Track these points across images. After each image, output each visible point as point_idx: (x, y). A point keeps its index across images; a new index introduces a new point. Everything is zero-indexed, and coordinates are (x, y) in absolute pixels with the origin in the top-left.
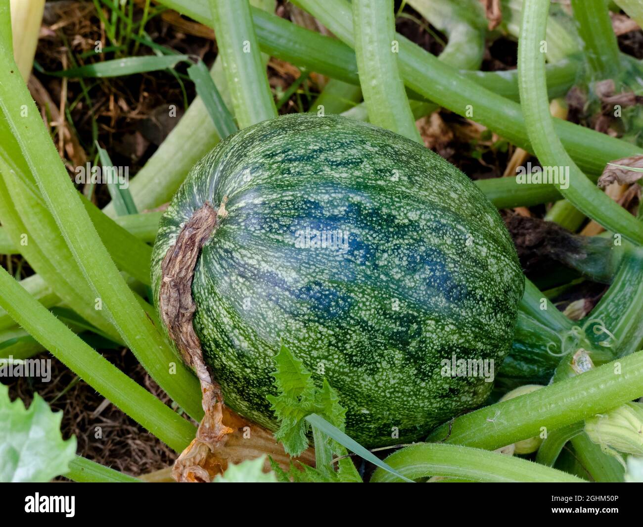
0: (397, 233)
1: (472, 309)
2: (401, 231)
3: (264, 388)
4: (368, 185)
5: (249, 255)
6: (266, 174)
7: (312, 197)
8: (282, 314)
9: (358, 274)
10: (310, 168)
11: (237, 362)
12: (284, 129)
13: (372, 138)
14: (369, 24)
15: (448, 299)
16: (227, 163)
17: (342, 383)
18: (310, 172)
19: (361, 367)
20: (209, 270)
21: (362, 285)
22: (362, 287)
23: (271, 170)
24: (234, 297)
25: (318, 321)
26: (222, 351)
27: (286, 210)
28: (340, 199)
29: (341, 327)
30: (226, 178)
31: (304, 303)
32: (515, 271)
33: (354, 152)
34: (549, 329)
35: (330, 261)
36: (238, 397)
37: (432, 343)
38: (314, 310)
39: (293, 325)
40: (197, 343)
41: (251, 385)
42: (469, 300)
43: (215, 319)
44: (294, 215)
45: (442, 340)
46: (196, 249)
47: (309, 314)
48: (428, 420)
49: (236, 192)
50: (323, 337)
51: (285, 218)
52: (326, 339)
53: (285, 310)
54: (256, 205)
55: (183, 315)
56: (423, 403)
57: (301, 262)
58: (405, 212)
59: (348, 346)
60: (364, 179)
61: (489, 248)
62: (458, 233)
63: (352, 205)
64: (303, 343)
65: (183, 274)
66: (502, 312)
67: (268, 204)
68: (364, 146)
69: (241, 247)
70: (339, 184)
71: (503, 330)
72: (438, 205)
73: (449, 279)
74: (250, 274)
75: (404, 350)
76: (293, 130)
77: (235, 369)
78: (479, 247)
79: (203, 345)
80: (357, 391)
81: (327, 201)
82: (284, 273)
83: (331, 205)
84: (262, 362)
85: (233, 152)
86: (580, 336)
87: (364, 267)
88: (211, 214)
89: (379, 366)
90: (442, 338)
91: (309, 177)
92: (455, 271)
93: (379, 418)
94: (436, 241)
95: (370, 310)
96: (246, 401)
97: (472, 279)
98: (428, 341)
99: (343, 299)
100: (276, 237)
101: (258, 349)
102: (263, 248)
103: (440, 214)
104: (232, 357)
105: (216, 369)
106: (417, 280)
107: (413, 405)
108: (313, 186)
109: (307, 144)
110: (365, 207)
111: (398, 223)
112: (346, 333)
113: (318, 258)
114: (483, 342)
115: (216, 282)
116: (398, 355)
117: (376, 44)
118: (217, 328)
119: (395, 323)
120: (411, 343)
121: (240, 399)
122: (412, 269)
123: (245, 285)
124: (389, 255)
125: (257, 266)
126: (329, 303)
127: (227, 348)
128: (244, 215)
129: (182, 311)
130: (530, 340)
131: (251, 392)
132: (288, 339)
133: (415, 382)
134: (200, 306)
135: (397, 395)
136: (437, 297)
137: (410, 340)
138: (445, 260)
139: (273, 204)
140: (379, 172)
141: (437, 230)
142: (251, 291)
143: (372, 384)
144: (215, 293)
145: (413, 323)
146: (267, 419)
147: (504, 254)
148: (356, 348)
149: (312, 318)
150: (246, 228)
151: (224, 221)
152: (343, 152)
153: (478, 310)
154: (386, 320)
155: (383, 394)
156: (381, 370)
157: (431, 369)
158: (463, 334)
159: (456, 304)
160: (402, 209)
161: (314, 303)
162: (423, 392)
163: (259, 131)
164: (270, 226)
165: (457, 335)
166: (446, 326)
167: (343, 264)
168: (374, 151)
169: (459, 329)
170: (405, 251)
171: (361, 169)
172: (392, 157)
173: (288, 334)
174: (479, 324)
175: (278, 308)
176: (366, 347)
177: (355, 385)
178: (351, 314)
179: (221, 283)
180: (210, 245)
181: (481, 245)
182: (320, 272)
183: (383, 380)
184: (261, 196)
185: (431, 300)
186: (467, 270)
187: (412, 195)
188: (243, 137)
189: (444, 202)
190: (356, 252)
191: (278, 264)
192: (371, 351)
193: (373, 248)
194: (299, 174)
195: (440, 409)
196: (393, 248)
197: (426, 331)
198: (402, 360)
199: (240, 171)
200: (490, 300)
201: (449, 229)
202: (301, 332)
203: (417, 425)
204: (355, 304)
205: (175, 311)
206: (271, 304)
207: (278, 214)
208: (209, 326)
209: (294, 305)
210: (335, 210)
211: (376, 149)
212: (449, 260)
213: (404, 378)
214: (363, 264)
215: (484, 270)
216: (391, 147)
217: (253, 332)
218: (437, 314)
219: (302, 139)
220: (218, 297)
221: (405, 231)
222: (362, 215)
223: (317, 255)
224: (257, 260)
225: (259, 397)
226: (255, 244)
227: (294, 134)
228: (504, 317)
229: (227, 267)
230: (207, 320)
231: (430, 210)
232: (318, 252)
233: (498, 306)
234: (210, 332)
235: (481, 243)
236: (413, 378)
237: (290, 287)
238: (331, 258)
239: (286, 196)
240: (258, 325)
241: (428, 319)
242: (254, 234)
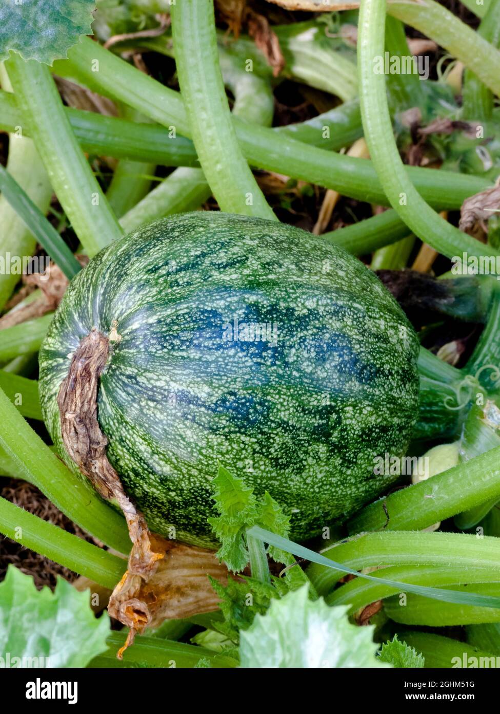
0: (299, 326)
1: (383, 386)
2: (303, 322)
3: (192, 508)
4: (260, 282)
5: (155, 377)
6: (154, 291)
7: (208, 306)
8: (202, 431)
9: (271, 376)
10: (198, 276)
11: (160, 488)
12: (158, 239)
13: (249, 230)
14: (204, 109)
15: (360, 381)
16: (107, 285)
17: (271, 488)
18: (199, 280)
19: (288, 468)
20: (115, 399)
21: (276, 386)
22: (277, 388)
23: (159, 286)
24: (148, 424)
25: (239, 432)
26: (143, 479)
27: (184, 324)
28: (236, 302)
29: (263, 433)
30: (111, 301)
31: (222, 416)
32: (411, 336)
33: (237, 250)
34: (441, 384)
35: (240, 368)
36: (163, 521)
37: (353, 429)
38: (234, 420)
39: (214, 440)
40: (115, 475)
41: (177, 507)
42: (380, 377)
43: (130, 448)
44: (194, 328)
45: (362, 424)
46: (93, 380)
47: (229, 426)
48: (355, 505)
49: (126, 314)
50: (247, 446)
51: (185, 332)
52: (250, 448)
53: (203, 426)
54: (151, 325)
55: (96, 450)
56: (350, 490)
57: (211, 375)
58: (302, 302)
59: (272, 450)
60: (255, 277)
61: (385, 319)
62: (356, 312)
63: (249, 306)
64: (227, 456)
65: (86, 408)
66: (410, 381)
67: (164, 321)
68: (244, 241)
69: (146, 370)
70: (231, 287)
71: (413, 399)
72: (331, 288)
73: (357, 361)
74: (160, 397)
75: (327, 442)
76: (168, 238)
77: (159, 494)
78: (377, 321)
79: (121, 476)
80: (287, 493)
81: (223, 307)
82: (196, 389)
83: (228, 310)
84: (187, 483)
85: (111, 273)
86: (474, 385)
87: (275, 367)
88: (101, 340)
89: (305, 463)
90: (361, 422)
91: (200, 286)
92: (362, 352)
93: (310, 514)
94: (338, 325)
95: (289, 409)
96: (171, 523)
97: (378, 355)
98: (349, 428)
99: (260, 404)
100: (180, 353)
101: (181, 471)
102: (169, 368)
103: (336, 297)
104: (154, 483)
105: (137, 498)
106: (329, 369)
107: (341, 494)
108: (206, 294)
109: (187, 251)
110: (263, 305)
111: (299, 315)
112: (269, 438)
113: (228, 367)
114: (399, 417)
115: (124, 411)
116: (322, 449)
117: (214, 128)
118: (134, 457)
119: (315, 417)
120: (333, 433)
121: (165, 523)
122: (321, 359)
123: (158, 409)
124: (297, 350)
125: (167, 387)
126: (247, 411)
127: (148, 476)
128: (141, 337)
129: (95, 446)
130: (427, 400)
131: (177, 514)
132: (211, 455)
133: (341, 472)
134: (111, 438)
135: (325, 488)
136: (350, 382)
137: (332, 431)
138: (350, 342)
139: (169, 320)
140: (266, 266)
141: (336, 313)
142: (165, 414)
143: (300, 483)
144: (127, 423)
145: (332, 414)
146: (195, 537)
147: (400, 322)
148: (280, 451)
149: (232, 429)
150: (146, 350)
151: (118, 346)
152: (226, 253)
153: (390, 386)
154: (305, 416)
155: (312, 490)
156: (307, 467)
157: (355, 455)
158: (380, 413)
159: (369, 384)
160: (299, 300)
161: (232, 414)
162: (350, 480)
163: (132, 246)
164: (172, 343)
165: (375, 416)
166: (364, 410)
167: (253, 368)
168: (255, 244)
169: (375, 408)
170: (311, 342)
171: (248, 266)
172: (274, 246)
173: (210, 450)
174: (392, 400)
175: (196, 426)
176: (290, 448)
177: (284, 487)
178: (271, 418)
179: (131, 410)
180: (108, 372)
181: (379, 319)
182: (232, 381)
183: (310, 476)
184: (155, 314)
185: (346, 386)
186: (372, 348)
187: (305, 282)
188: (116, 254)
189: (336, 283)
190: (264, 354)
191: (188, 381)
192: (296, 450)
193: (280, 346)
194: (189, 284)
195: (366, 491)
196: (299, 341)
197: (345, 419)
198: (327, 453)
199: (125, 291)
200: (397, 372)
201: (346, 309)
202: (223, 445)
203: (345, 513)
204: (273, 407)
205: (86, 448)
206: (188, 423)
207: (177, 330)
208: (124, 456)
209: (212, 420)
210: (235, 315)
211: (257, 242)
212: (354, 341)
213: (331, 470)
214: (273, 364)
215: (387, 344)
216: (269, 236)
217: (174, 454)
218: (353, 400)
219: (181, 246)
220: (130, 426)
221: (307, 321)
222: (262, 314)
223: (227, 364)
224: (166, 381)
225: (186, 517)
226: (160, 365)
227: (171, 242)
228: (412, 386)
229: (133, 394)
230: (122, 451)
231: (325, 294)
232: (226, 361)
233: (405, 377)
234: (127, 462)
235: (378, 316)
236: (339, 468)
237: (205, 402)
238: (241, 365)
239: (181, 310)
240: (178, 447)
241: (346, 406)
242: (157, 355)
